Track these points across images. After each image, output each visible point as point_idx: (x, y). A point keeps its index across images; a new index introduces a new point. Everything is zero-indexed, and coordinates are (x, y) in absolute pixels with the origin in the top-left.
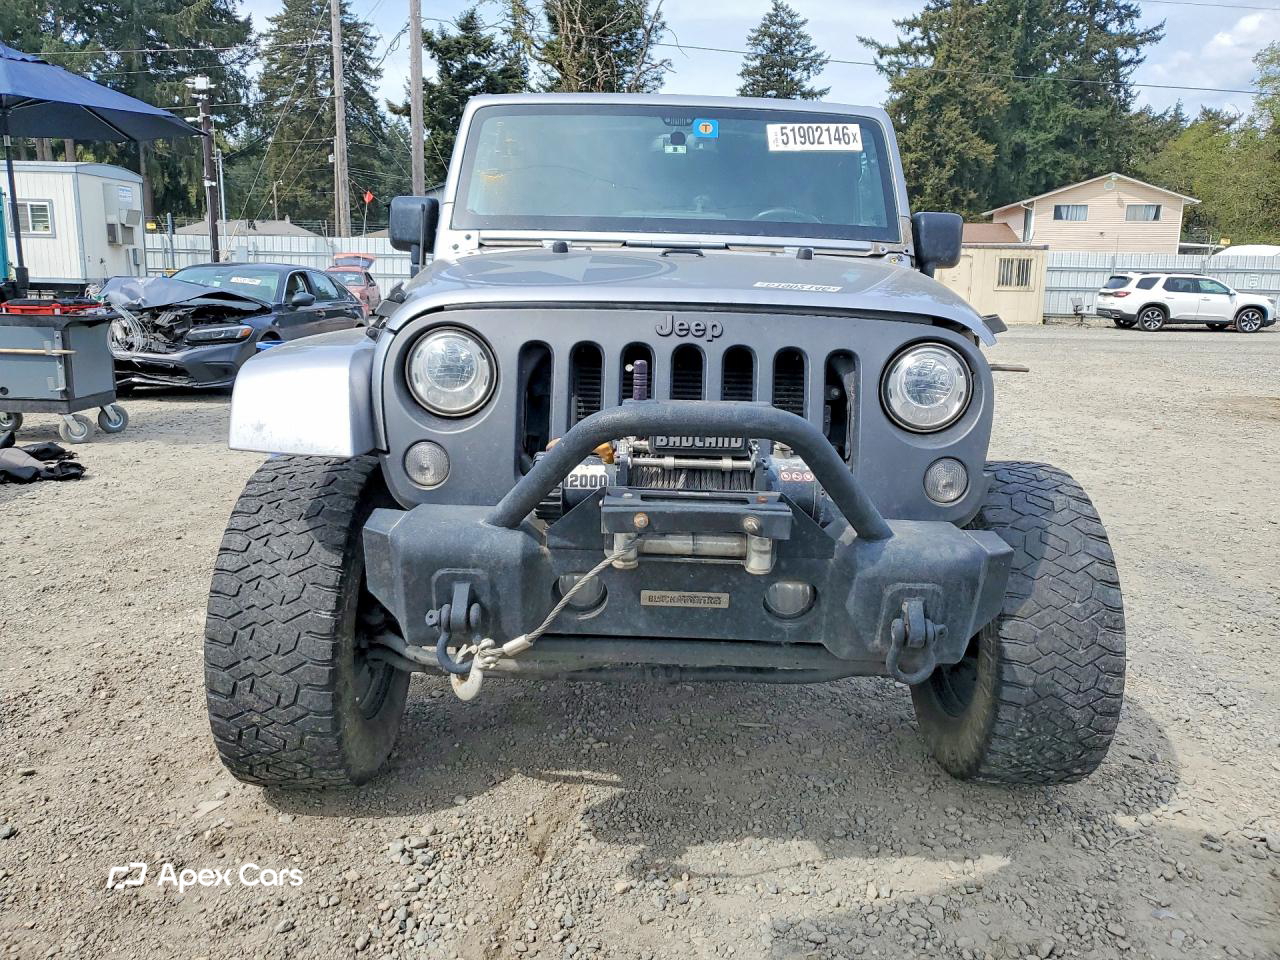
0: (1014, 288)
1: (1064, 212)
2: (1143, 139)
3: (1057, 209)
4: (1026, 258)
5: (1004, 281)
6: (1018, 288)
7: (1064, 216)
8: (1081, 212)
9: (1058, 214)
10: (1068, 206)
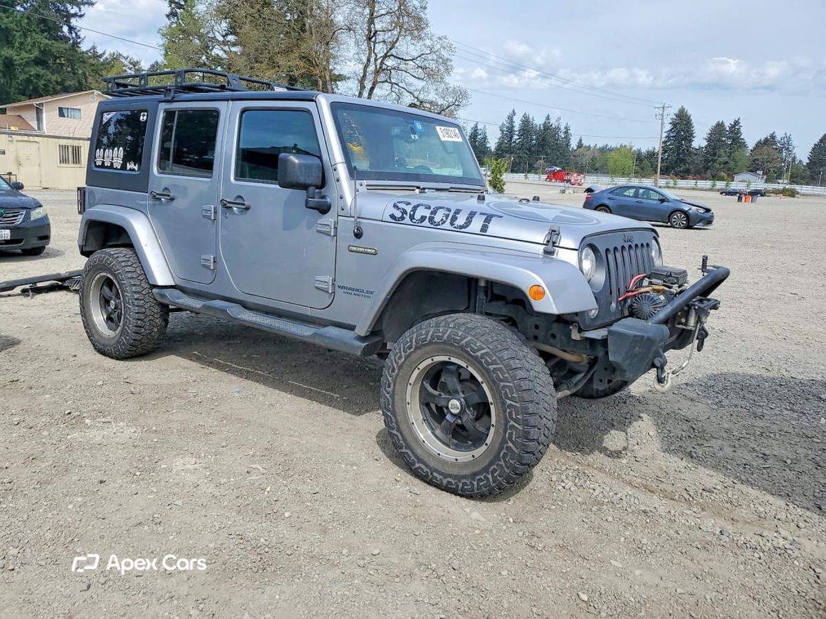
0: (71, 165)
1: (65, 112)
2: (92, 67)
3: (61, 109)
4: (77, 145)
5: (64, 160)
6: (74, 165)
7: (66, 115)
8: (77, 114)
9: (61, 113)
10: (68, 109)
